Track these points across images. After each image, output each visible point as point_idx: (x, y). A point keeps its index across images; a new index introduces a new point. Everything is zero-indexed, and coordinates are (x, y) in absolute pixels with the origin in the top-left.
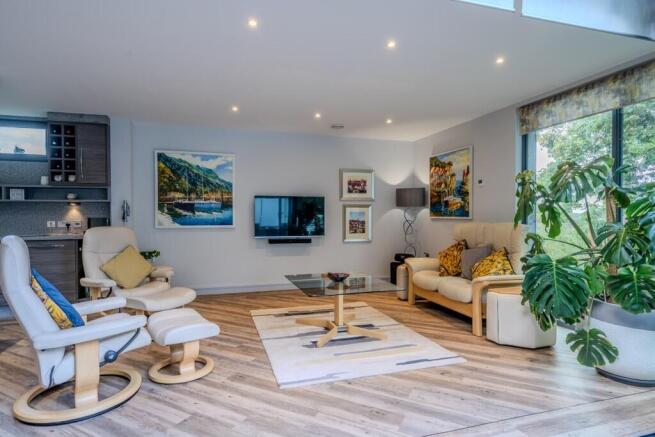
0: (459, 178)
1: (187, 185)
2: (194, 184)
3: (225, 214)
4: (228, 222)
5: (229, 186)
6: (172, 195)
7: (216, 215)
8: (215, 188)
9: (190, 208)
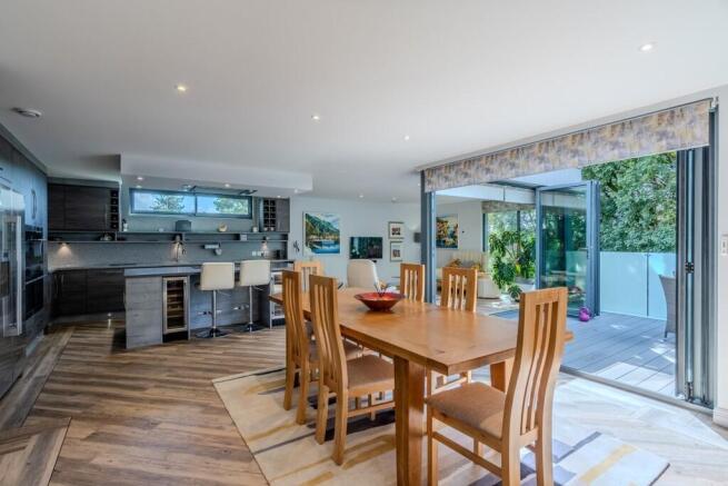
0: (452, 229)
1: (319, 231)
2: (321, 230)
3: (337, 247)
4: (337, 251)
5: (338, 231)
6: (311, 237)
7: (332, 248)
8: (332, 233)
9: (320, 244)
